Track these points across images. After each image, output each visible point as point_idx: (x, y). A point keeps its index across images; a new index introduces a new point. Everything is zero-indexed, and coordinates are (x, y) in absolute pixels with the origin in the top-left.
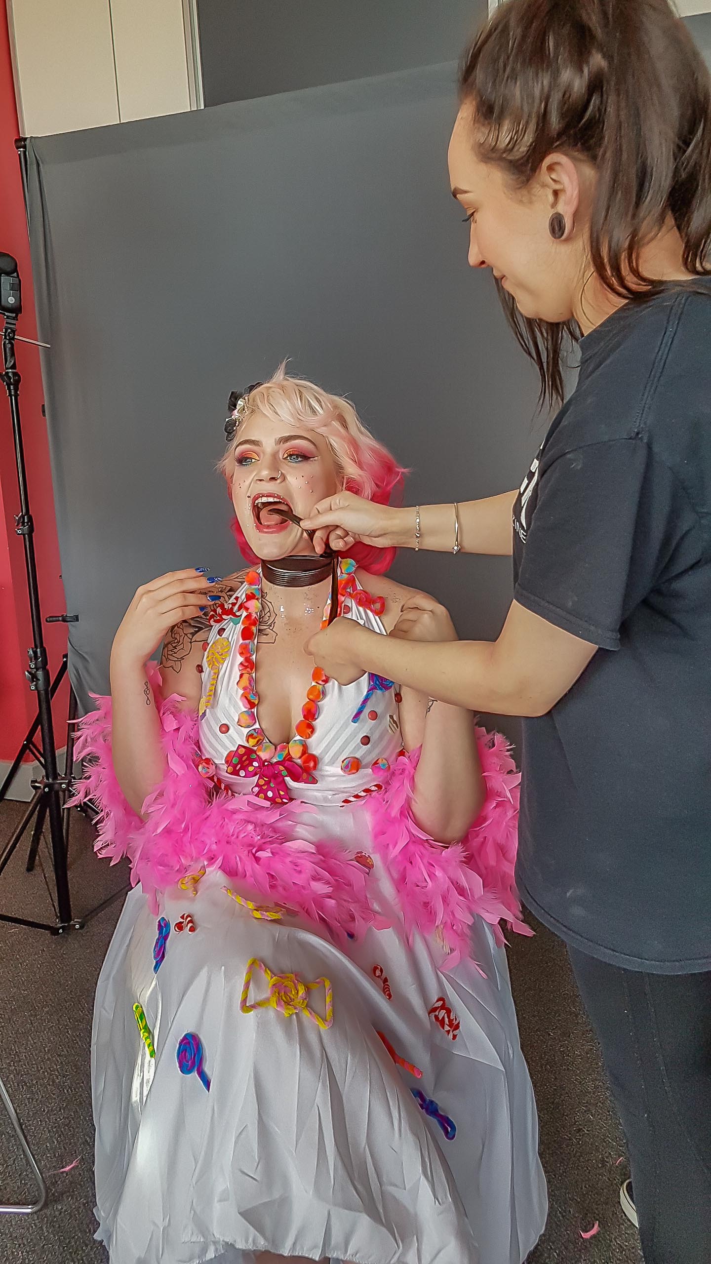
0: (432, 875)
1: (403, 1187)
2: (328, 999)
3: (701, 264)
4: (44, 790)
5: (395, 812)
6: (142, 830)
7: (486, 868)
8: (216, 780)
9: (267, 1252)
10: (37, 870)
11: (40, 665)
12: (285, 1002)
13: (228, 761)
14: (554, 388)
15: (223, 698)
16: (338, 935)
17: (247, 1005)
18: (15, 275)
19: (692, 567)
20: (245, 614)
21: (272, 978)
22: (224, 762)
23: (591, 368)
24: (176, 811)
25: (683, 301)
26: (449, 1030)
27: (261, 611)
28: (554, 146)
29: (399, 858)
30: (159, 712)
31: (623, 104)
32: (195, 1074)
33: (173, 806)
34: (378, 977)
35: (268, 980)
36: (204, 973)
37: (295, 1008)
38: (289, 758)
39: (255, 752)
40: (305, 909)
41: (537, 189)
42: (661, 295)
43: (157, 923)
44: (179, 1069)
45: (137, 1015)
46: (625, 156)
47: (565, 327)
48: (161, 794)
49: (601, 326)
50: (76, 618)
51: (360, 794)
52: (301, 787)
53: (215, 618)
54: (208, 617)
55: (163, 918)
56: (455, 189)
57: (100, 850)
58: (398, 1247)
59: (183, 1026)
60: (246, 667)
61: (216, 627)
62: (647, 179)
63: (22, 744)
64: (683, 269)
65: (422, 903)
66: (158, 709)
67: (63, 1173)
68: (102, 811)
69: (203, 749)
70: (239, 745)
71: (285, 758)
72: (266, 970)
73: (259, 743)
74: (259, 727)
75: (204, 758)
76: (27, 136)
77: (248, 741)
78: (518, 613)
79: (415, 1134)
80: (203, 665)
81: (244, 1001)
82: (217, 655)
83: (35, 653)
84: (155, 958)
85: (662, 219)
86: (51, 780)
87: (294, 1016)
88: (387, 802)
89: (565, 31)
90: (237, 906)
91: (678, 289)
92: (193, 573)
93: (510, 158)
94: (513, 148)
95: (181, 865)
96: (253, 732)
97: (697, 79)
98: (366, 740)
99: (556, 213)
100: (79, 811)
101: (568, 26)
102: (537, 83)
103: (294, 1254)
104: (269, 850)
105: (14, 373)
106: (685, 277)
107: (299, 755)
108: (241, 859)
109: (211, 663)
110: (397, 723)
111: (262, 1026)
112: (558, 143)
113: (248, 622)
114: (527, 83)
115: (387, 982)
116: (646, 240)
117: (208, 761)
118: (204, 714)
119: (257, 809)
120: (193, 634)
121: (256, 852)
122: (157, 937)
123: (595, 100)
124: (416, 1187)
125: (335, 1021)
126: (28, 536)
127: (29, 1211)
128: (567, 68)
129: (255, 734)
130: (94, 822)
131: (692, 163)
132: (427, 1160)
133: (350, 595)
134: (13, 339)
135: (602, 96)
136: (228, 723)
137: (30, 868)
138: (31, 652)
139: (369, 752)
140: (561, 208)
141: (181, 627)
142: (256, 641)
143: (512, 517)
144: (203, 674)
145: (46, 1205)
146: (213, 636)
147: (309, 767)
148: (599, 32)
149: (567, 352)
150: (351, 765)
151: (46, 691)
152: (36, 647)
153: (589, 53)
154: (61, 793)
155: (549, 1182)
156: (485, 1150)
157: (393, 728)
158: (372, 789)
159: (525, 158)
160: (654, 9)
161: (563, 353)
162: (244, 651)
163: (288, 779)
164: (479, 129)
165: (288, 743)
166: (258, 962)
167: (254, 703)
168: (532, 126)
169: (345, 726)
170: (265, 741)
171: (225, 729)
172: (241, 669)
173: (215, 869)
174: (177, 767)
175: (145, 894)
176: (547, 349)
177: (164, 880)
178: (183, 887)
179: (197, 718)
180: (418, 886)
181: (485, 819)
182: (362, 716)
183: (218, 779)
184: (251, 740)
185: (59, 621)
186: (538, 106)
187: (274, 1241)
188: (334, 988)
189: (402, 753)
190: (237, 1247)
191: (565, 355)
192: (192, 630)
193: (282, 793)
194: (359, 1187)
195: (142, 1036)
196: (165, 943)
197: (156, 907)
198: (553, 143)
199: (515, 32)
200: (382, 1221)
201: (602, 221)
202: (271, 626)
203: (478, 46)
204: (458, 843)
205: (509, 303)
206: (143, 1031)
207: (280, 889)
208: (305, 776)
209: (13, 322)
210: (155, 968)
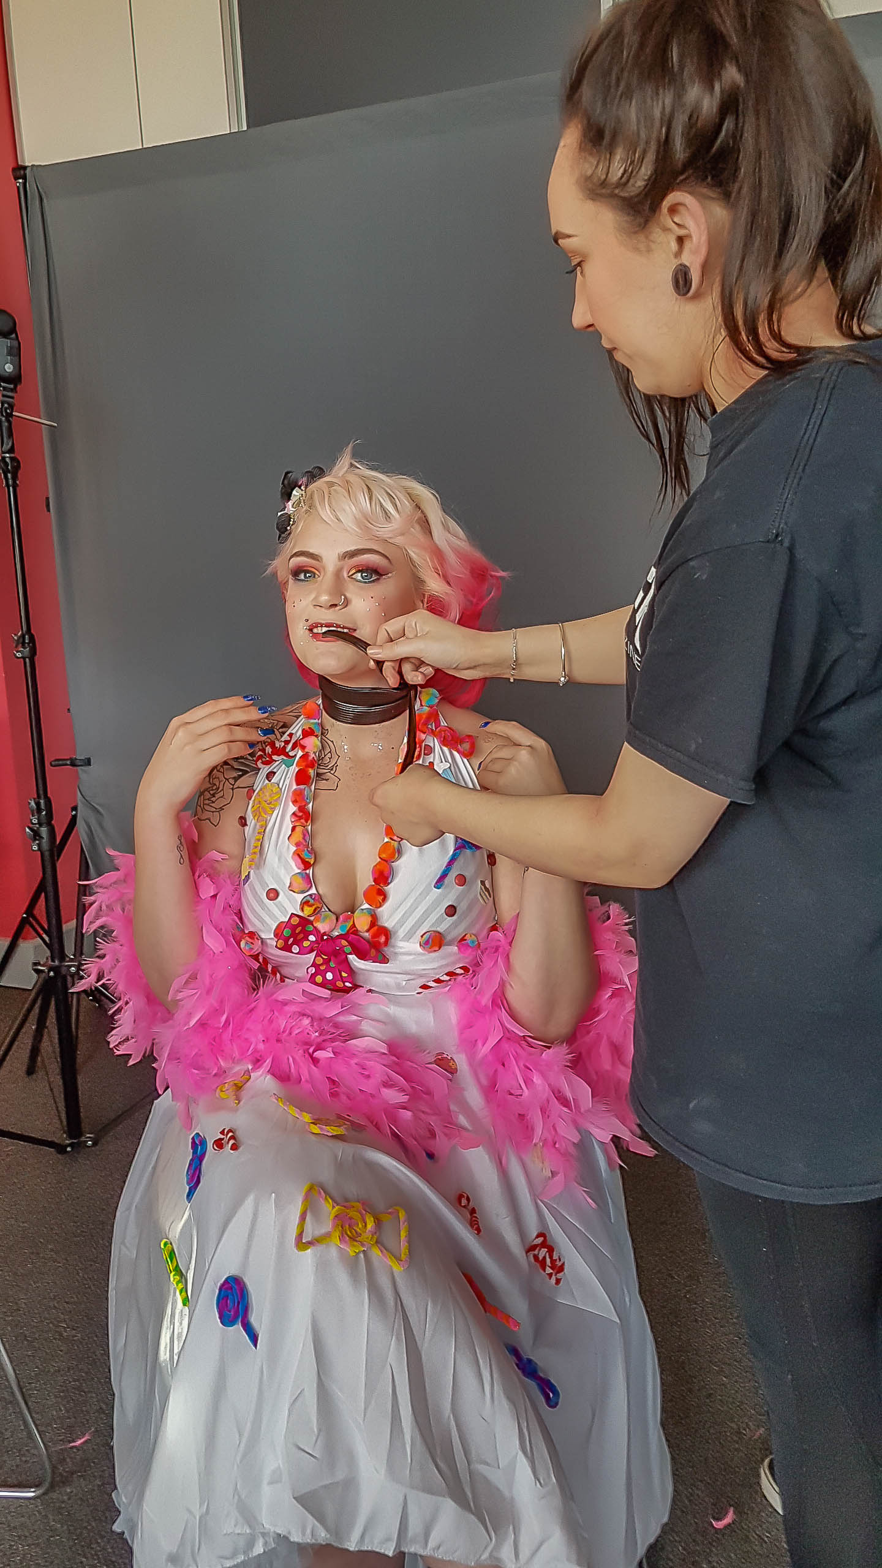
0: (528, 1081)
1: (496, 1465)
2: (403, 1234)
3: (859, 326)
4: (49, 974)
5: (486, 1000)
6: (171, 1022)
7: (597, 1073)
8: (261, 960)
9: (328, 1546)
10: (41, 1073)
11: (44, 820)
12: (350, 1238)
13: (278, 934)
14: (678, 478)
15: (271, 856)
16: (414, 1156)
17: (304, 1241)
18: (13, 336)
19: (845, 702)
20: (300, 753)
21: (334, 1207)
22: (272, 936)
23: (721, 454)
24: (213, 1001)
25: (836, 373)
26: (552, 1273)
27: (320, 751)
28: (678, 181)
29: (490, 1058)
30: (194, 875)
31: (763, 131)
32: (239, 1327)
33: (209, 992)
34: (464, 1207)
35: (329, 1209)
36: (249, 1202)
37: (363, 1245)
38: (354, 930)
39: (311, 923)
40: (374, 1124)
41: (657, 234)
42: (807, 365)
43: (190, 1141)
44: (219, 1321)
45: (166, 1255)
46: (765, 193)
47: (692, 405)
48: (193, 977)
49: (734, 402)
50: (88, 762)
51: (442, 978)
52: (368, 968)
53: (264, 760)
54: (255, 759)
55: (198, 1134)
56: (556, 233)
57: (117, 1045)
58: (491, 1539)
59: (224, 1265)
60: (300, 818)
61: (265, 770)
62: (794, 219)
63: (19, 919)
64: (837, 332)
65: (517, 1114)
66: (193, 871)
67: (72, 1448)
68: (120, 999)
69: (245, 920)
70: (292, 914)
71: (348, 931)
72: (326, 1199)
73: (316, 912)
74: (315, 892)
75: (247, 932)
76: (27, 164)
77: (302, 910)
78: (630, 759)
79: (510, 1399)
80: (247, 817)
81: (300, 1236)
82: (264, 804)
83: (38, 804)
84: (188, 1183)
85: (812, 269)
86: (57, 963)
87: (362, 1255)
88: (475, 988)
89: (693, 37)
90: (290, 1118)
91: (829, 357)
92: (239, 701)
93: (622, 194)
94: (628, 181)
95: (220, 1068)
96: (308, 898)
97: (855, 98)
98: (451, 911)
99: (681, 265)
100: (91, 1000)
101: (696, 32)
102: (658, 100)
103: (362, 1549)
104: (330, 1049)
105: (10, 458)
106: (838, 342)
107: (366, 928)
108: (295, 1060)
109: (257, 813)
110: (490, 891)
111: (322, 1267)
112: (681, 178)
113: (304, 764)
114: (645, 102)
115: (475, 1213)
116: (791, 298)
117: (252, 935)
118: (248, 877)
119: (312, 1000)
120: (236, 779)
121: (314, 1051)
122: (191, 1157)
123: (728, 125)
124: (512, 1465)
125: (412, 1260)
126: (30, 660)
127: (32, 1494)
128: (694, 84)
129: (312, 901)
130: (111, 1012)
131: (849, 201)
132: (525, 1430)
133: (433, 733)
134: (11, 415)
135: (737, 119)
136: (277, 888)
137: (31, 1071)
138: (33, 803)
139: (455, 925)
140: (686, 259)
141: (222, 770)
142: (313, 787)
143: (624, 640)
144: (247, 828)
145: (52, 1487)
146: (260, 781)
147: (379, 943)
148: (734, 39)
149: (695, 436)
150: (432, 940)
151: (51, 851)
152: (39, 797)
153: (722, 66)
154: (69, 978)
155: (673, 1458)
156: (596, 1420)
157: (484, 897)
158: (457, 972)
159: (642, 196)
160: (804, 11)
161: (689, 438)
162: (298, 798)
163: (352, 958)
164: (585, 158)
165: (353, 912)
166: (316, 1188)
167: (308, 863)
168: (651, 156)
169: (425, 893)
170: (323, 910)
171: (273, 894)
172: (293, 820)
173: (263, 1073)
174: (214, 942)
175: (174, 1103)
176: (670, 432)
177: (200, 1086)
178: (223, 1095)
179: (239, 882)
180: (511, 1094)
181: (597, 1012)
182: (446, 881)
183: (265, 959)
184: (306, 908)
185: (67, 765)
186: (659, 131)
187: (337, 1531)
188: (410, 1219)
189: (494, 928)
190: (292, 1540)
191: (692, 439)
192: (235, 774)
193: (344, 975)
194: (442, 1465)
195: (172, 1279)
196: (201, 1164)
197: (189, 1120)
198: (677, 177)
199: (631, 38)
200: (469, 1505)
201: (735, 274)
202: (332, 770)
203: (585, 56)
204: (563, 1042)
205: (624, 376)
206: (173, 1273)
207: (344, 1098)
208: (373, 952)
209: (10, 394)
210: (188, 1195)
